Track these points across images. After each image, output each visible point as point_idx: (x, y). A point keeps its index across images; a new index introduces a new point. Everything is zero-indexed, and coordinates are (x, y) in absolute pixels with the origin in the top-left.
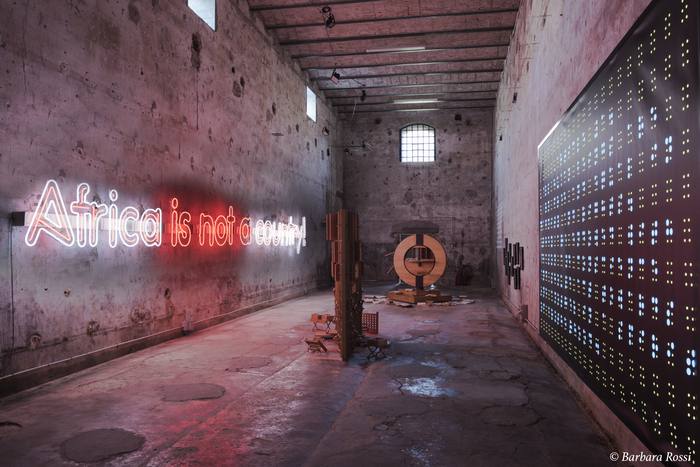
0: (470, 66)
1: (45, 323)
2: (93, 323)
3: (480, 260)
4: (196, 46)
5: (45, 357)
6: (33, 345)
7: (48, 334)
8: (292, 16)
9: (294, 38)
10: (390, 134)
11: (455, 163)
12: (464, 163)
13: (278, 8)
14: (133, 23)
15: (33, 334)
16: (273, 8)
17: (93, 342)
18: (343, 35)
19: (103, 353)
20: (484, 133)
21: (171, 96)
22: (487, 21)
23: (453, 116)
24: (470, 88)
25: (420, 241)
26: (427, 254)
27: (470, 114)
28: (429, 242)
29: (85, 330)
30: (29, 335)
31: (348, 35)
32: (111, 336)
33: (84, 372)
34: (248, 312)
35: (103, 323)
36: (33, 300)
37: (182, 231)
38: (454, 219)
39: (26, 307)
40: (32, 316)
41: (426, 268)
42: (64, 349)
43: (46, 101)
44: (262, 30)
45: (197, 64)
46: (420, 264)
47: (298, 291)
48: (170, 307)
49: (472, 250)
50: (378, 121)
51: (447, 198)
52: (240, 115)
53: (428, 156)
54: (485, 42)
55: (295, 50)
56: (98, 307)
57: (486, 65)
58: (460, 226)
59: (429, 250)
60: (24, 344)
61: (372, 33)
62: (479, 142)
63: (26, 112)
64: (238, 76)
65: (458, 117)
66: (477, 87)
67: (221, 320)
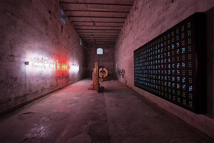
0: (112, 36)
1: (33, 88)
2: (42, 87)
3: (112, 73)
4: (62, 27)
5: (33, 96)
6: (30, 93)
7: (34, 90)
8: (80, 24)
9: (79, 28)
10: (95, 48)
11: (107, 55)
12: (109, 55)
13: (77, 22)
14: (51, 21)
15: (30, 91)
16: (76, 22)
17: (43, 92)
18: (89, 29)
19: (45, 94)
20: (112, 49)
21: (57, 38)
22: (116, 28)
23: (106, 46)
24: (110, 41)
25: (103, 69)
26: (104, 72)
27: (110, 46)
28: (105, 69)
29: (41, 89)
30: (29, 91)
31: (90, 29)
32: (46, 90)
33: (41, 99)
34: (71, 84)
35: (45, 87)
36: (30, 82)
37: (59, 67)
38: (107, 65)
39: (29, 84)
40: (30, 86)
41: (104, 74)
42: (37, 94)
43: (33, 36)
44: (73, 26)
45: (62, 31)
46: (103, 73)
47: (79, 79)
48: (57, 83)
49: (110, 71)
50: (92, 46)
51: (106, 61)
52: (69, 43)
53: (102, 53)
54: (115, 32)
55: (78, 31)
56: (44, 84)
57: (115, 37)
58: (108, 66)
59: (105, 71)
60: (28, 93)
61: (95, 29)
62: (111, 51)
63: (29, 38)
64: (69, 35)
65: (107, 46)
66: (112, 41)
67: (66, 86)
